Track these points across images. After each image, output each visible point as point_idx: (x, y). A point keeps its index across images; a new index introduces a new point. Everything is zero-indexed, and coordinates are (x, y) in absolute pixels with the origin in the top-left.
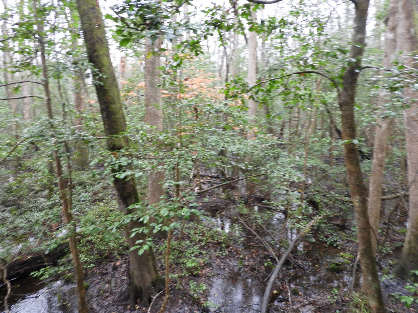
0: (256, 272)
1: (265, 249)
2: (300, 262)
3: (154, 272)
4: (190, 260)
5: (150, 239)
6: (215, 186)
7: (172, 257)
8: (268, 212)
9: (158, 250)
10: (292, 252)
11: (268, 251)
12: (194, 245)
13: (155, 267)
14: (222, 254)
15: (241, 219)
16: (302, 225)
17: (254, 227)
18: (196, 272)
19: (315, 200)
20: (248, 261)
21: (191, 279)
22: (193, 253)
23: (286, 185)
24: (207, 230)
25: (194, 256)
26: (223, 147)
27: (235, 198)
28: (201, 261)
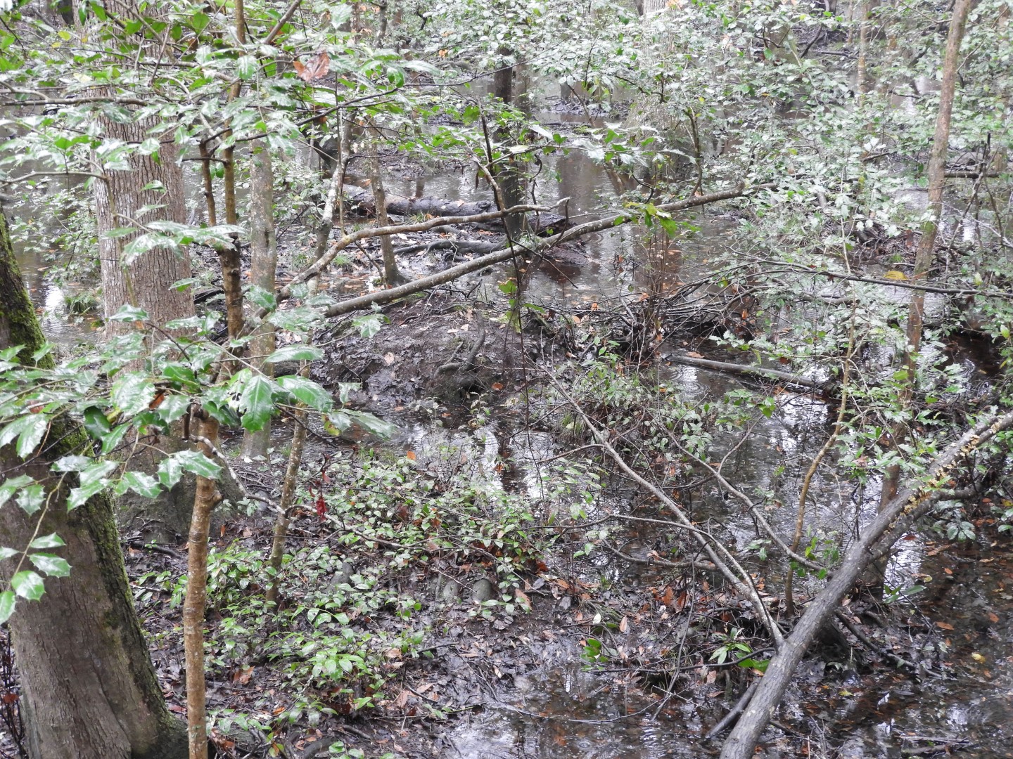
0: (669, 694)
1: (718, 581)
2: (891, 639)
3: (142, 706)
4: (328, 640)
5: (51, 541)
6: (471, 260)
7: (240, 630)
8: (742, 393)
9: (168, 594)
10: (856, 591)
11: (732, 591)
12: (355, 568)
13: (144, 681)
14: (497, 613)
15: (600, 435)
16: (907, 458)
17: (670, 473)
18: (362, 702)
19: (988, 329)
20: (633, 639)
21: (339, 736)
22: (346, 606)
23: (835, 253)
24: (419, 490)
25: (352, 624)
26: (505, 51)
27: (570, 325)
28: (391, 646)
